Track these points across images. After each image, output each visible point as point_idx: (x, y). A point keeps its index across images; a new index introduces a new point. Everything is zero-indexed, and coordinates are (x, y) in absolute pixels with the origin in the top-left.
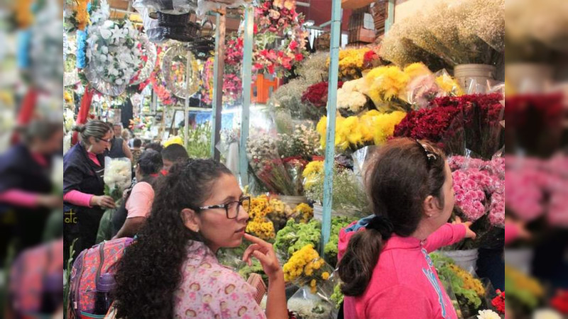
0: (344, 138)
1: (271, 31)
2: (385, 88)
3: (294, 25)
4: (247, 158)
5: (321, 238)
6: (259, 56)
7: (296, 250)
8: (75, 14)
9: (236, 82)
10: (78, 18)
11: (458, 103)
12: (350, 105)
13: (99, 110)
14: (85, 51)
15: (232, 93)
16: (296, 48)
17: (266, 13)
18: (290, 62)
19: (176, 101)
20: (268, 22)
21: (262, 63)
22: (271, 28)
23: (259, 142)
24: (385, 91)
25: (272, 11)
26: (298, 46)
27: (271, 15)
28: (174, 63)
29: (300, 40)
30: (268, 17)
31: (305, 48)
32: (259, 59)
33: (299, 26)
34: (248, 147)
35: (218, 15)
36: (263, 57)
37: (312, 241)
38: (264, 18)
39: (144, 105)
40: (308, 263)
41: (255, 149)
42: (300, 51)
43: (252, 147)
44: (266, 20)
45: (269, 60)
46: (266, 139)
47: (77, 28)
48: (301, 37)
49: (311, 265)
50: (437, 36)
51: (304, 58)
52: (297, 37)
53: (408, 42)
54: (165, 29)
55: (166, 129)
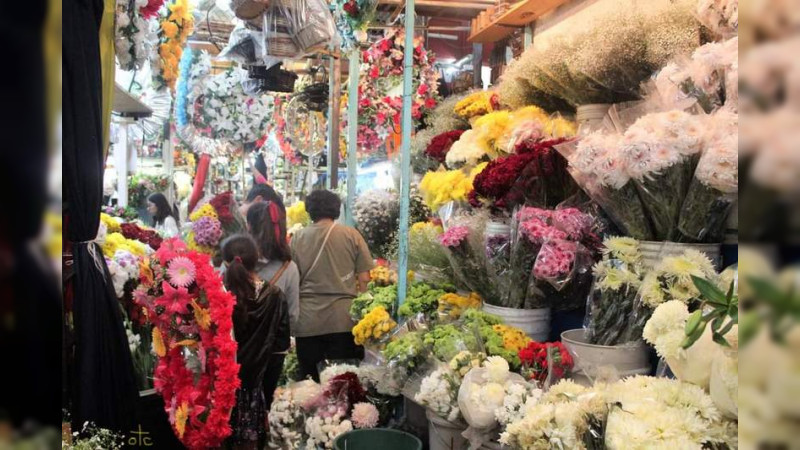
0: (446, 195)
1: (395, 74)
2: (492, 136)
3: (424, 65)
4: (353, 221)
5: (396, 300)
6: (381, 104)
7: (368, 312)
8: (162, 72)
9: (369, 135)
10: (165, 76)
11: (533, 149)
12: (467, 158)
13: (226, 174)
14: (186, 108)
15: (364, 149)
16: (427, 93)
17: (387, 54)
18: (419, 109)
19: (301, 160)
20: (390, 64)
21: (385, 112)
22: (395, 71)
23: (367, 202)
24: (494, 140)
25: (394, 50)
26: (428, 90)
27: (393, 55)
28: (300, 115)
29: (430, 82)
30: (390, 58)
31: (437, 92)
32: (381, 107)
33: (428, 67)
34: (354, 208)
35: (332, 59)
36: (386, 105)
37: (386, 303)
38: (386, 59)
39: (277, 166)
40: (376, 325)
41: (362, 210)
42: (431, 96)
43: (359, 208)
44: (388, 61)
45: (393, 107)
46: (374, 199)
47: (166, 85)
48: (431, 79)
49: (379, 327)
50: (550, 74)
51: (436, 104)
52: (427, 80)
53: (525, 82)
54: (260, 80)
55: (296, 194)
